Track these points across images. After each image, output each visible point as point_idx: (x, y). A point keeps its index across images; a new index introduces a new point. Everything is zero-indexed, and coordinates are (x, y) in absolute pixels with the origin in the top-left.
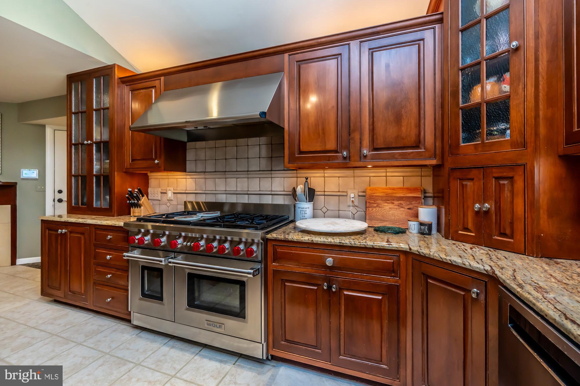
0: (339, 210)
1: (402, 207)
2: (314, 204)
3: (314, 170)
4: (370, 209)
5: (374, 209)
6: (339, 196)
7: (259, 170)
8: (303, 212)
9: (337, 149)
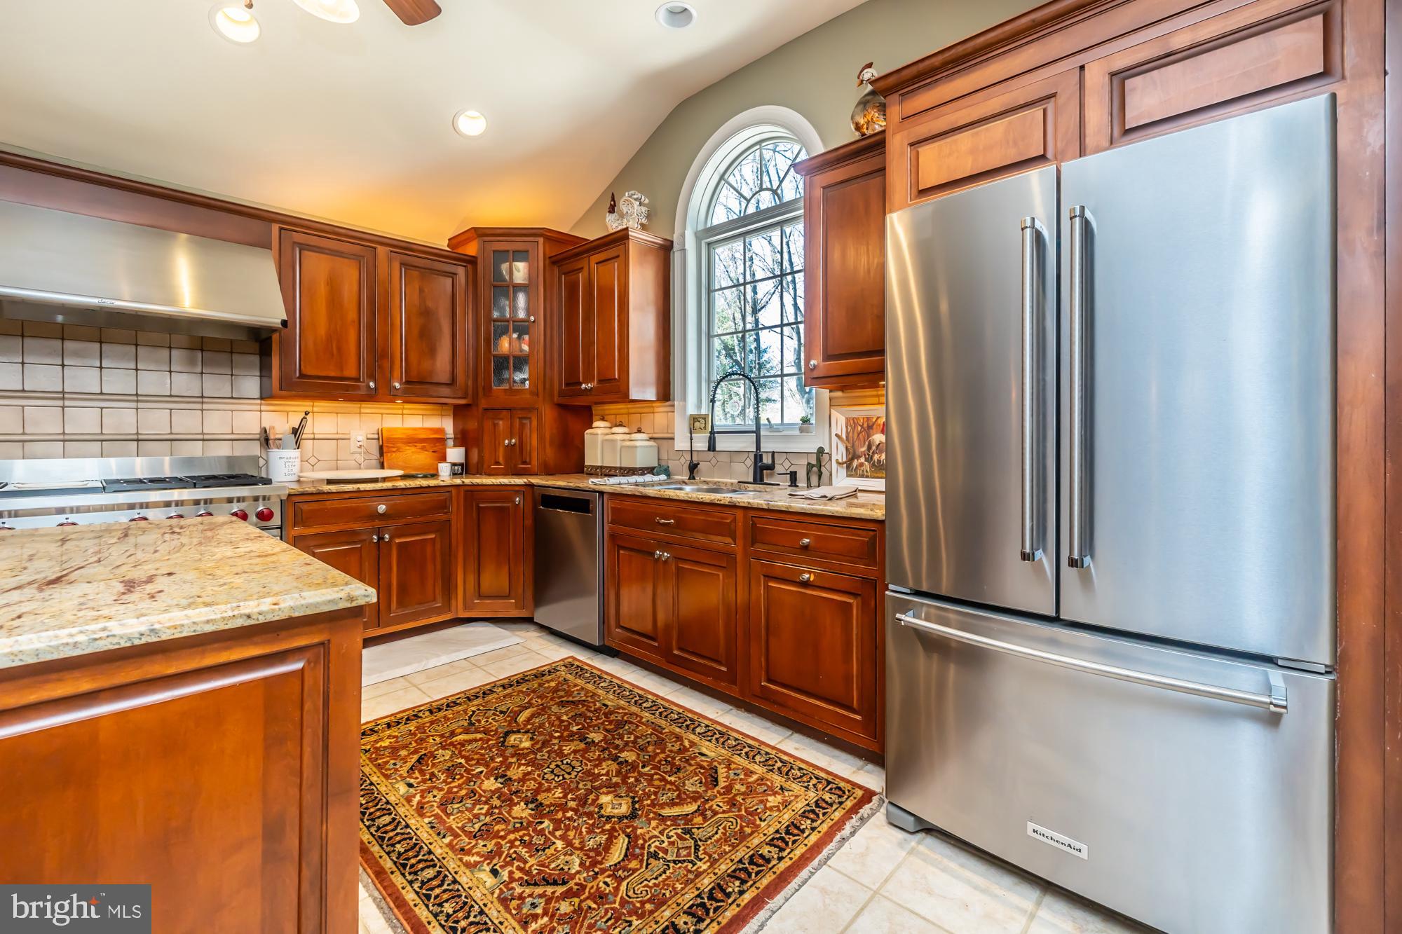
0: (337, 460)
1: (426, 451)
2: (301, 452)
3: (291, 401)
4: (389, 454)
5: (394, 455)
6: (337, 439)
7: (169, 394)
8: (290, 464)
9: (358, 377)
